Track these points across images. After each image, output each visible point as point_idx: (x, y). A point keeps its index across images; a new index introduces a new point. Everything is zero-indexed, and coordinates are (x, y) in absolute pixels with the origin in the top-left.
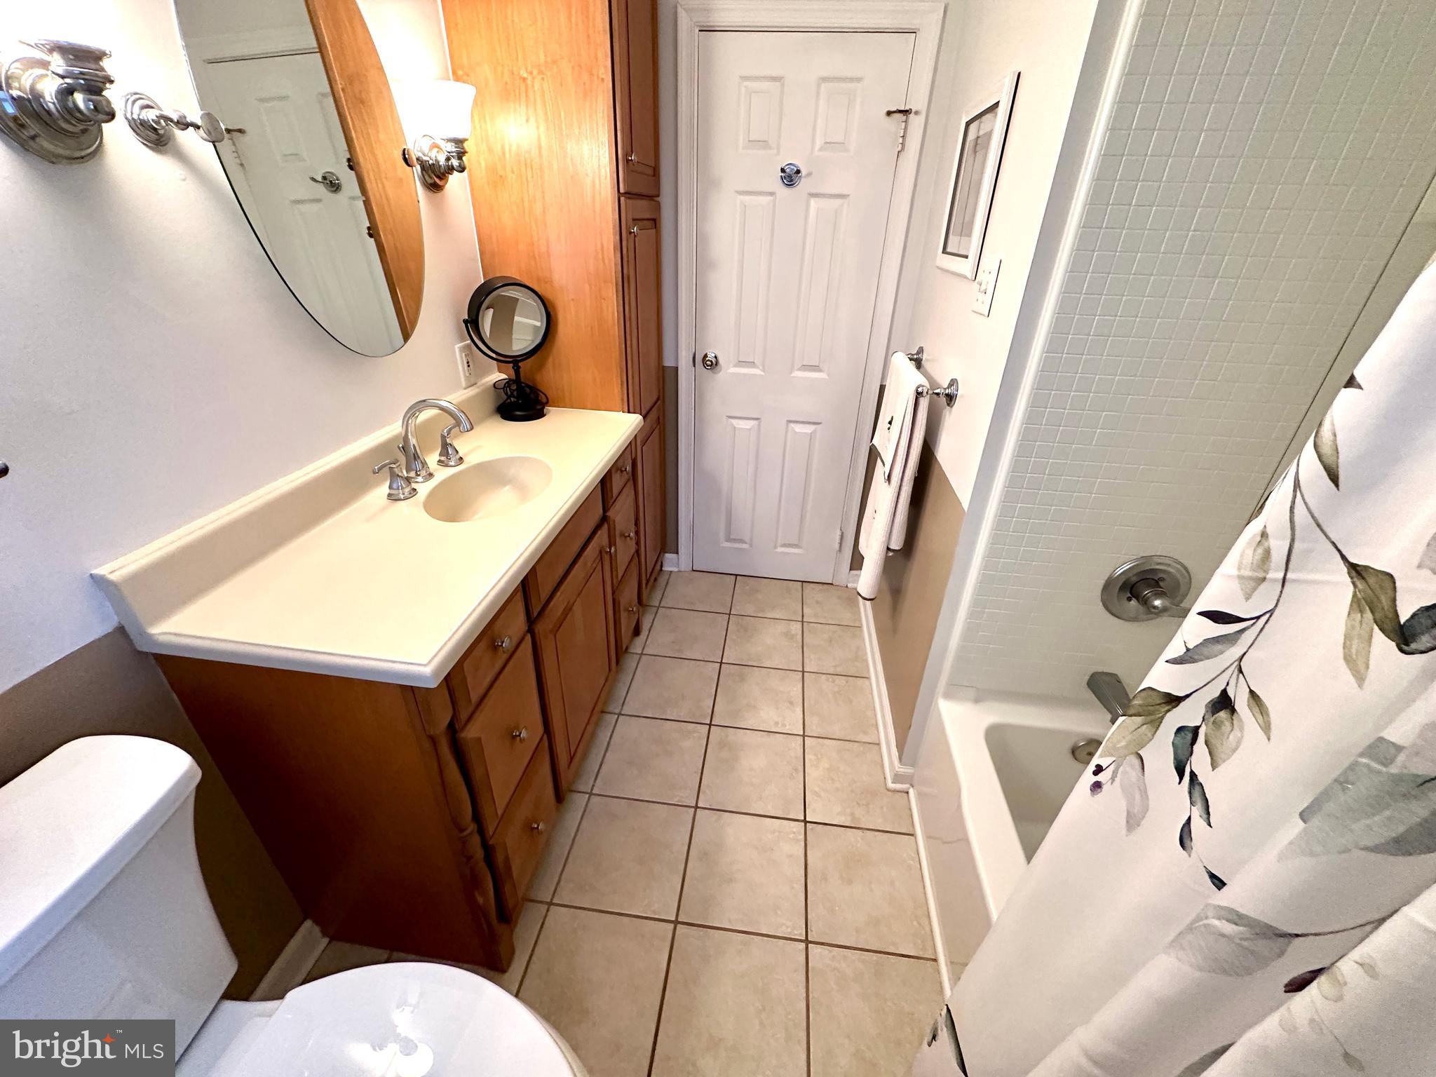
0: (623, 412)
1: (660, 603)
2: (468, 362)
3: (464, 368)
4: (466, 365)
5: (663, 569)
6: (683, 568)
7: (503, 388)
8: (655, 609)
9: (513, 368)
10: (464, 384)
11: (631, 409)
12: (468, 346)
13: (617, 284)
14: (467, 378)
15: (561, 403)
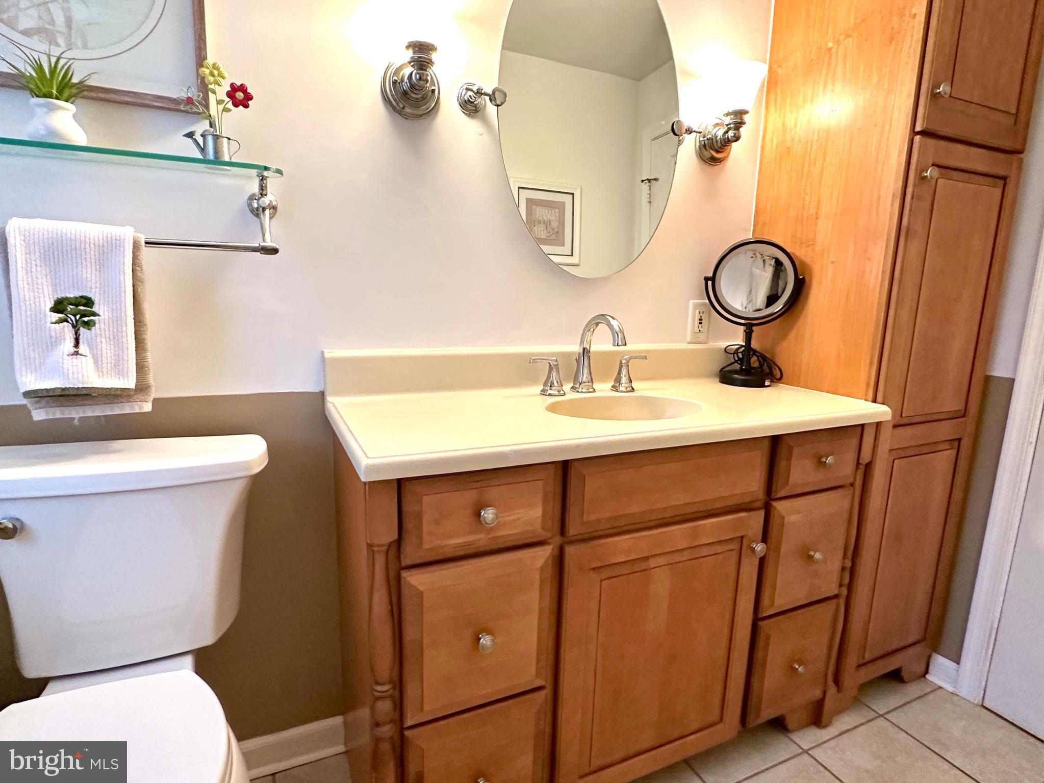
0: (866, 400)
1: (888, 713)
2: (701, 320)
3: (694, 324)
4: (697, 322)
5: (927, 676)
6: (964, 692)
7: (734, 354)
8: (873, 715)
9: (745, 331)
10: (689, 338)
11: (879, 398)
12: (703, 304)
13: (888, 239)
14: (694, 333)
15: (797, 382)
